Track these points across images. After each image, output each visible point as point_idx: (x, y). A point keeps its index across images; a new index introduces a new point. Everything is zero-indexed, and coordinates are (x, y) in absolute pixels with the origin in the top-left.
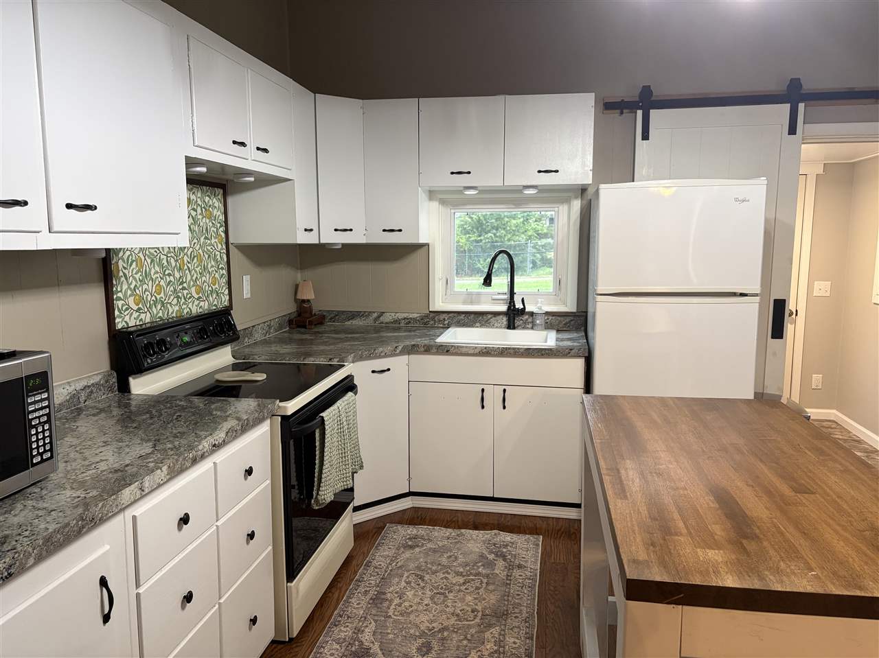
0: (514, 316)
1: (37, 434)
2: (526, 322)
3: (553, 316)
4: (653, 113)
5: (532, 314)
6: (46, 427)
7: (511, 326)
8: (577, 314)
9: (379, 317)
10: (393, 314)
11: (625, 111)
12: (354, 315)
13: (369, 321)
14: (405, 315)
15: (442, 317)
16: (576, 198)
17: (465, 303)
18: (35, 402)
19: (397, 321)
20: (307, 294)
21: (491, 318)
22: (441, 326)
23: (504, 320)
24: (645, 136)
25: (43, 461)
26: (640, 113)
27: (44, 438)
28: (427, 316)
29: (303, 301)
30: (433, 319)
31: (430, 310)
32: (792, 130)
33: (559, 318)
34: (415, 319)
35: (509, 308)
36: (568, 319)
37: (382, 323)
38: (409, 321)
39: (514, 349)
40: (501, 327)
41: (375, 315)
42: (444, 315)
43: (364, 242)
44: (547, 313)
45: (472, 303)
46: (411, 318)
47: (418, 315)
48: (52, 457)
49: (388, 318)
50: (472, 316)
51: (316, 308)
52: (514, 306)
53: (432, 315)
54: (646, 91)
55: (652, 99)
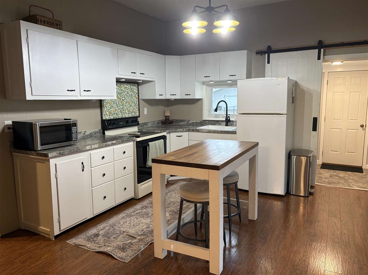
0: (227, 122)
1: (74, 135)
2: (231, 124)
4: (271, 54)
5: (233, 121)
6: (76, 134)
7: (227, 125)
9: (188, 122)
12: (181, 121)
13: (186, 123)
14: (196, 121)
15: (206, 122)
18: (73, 129)
19: (193, 123)
20: (168, 114)
21: (221, 122)
23: (225, 123)
24: (269, 62)
25: (75, 140)
26: (267, 55)
27: (75, 136)
28: (202, 122)
29: (167, 116)
30: (204, 122)
31: (203, 119)
32: (319, 58)
35: (226, 119)
37: (189, 123)
38: (197, 123)
39: (217, 131)
40: (224, 125)
41: (187, 121)
43: (180, 98)
47: (199, 121)
48: (77, 140)
49: (191, 122)
50: (216, 122)
51: (171, 119)
53: (203, 121)
54: (269, 47)
55: (272, 50)
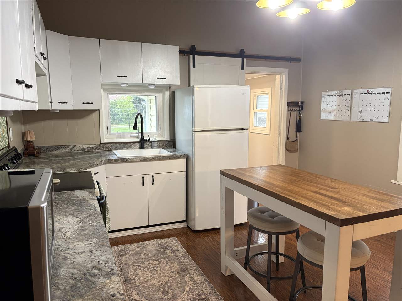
0: (143, 143)
2: (148, 146)
3: (160, 142)
4: (196, 56)
5: (151, 142)
7: (142, 148)
8: (169, 141)
9: (73, 148)
10: (81, 146)
11: (185, 55)
12: (58, 148)
13: (68, 150)
14: (88, 146)
15: (107, 145)
16: (167, 90)
17: (117, 138)
19: (83, 149)
20: (32, 137)
21: (132, 145)
22: (107, 150)
23: (138, 145)
24: (194, 66)
26: (191, 56)
28: (99, 146)
29: (29, 142)
30: (103, 147)
31: (101, 142)
32: (242, 69)
33: (162, 143)
34: (93, 148)
35: (141, 139)
36: (166, 143)
37: (75, 151)
38: (90, 149)
40: (137, 149)
41: (71, 147)
42: (109, 145)
43: (72, 109)
44: (158, 141)
45: (120, 138)
46: (91, 147)
47: (95, 145)
49: (78, 148)
50: (123, 144)
51: (36, 144)
52: (144, 138)
53: (102, 145)
54: (193, 47)
55: (196, 51)
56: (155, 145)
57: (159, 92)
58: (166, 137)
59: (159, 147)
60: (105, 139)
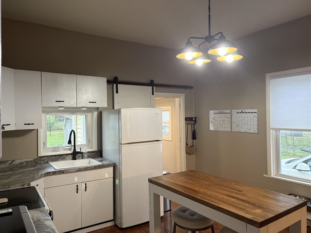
0: (75, 155)
2: (79, 156)
3: (89, 153)
4: (119, 85)
7: (74, 158)
8: (97, 151)
9: (12, 162)
10: (19, 160)
11: (110, 83)
13: (7, 165)
14: (26, 160)
15: (44, 158)
16: (95, 111)
17: (52, 151)
19: (22, 163)
21: (65, 156)
22: (44, 162)
23: (71, 157)
24: (117, 92)
26: (115, 85)
28: (37, 159)
30: (40, 160)
31: (39, 156)
32: (153, 94)
33: (91, 154)
34: (31, 161)
35: (74, 152)
36: (94, 154)
37: (14, 165)
38: (27, 162)
40: (69, 160)
41: (10, 162)
42: (45, 158)
45: (55, 151)
46: (29, 161)
47: (32, 159)
49: (17, 162)
50: (58, 156)
52: (76, 151)
53: (39, 158)
54: (116, 78)
55: (118, 81)
56: (85, 156)
57: (89, 112)
58: (95, 148)
59: (89, 157)
60: (42, 153)
